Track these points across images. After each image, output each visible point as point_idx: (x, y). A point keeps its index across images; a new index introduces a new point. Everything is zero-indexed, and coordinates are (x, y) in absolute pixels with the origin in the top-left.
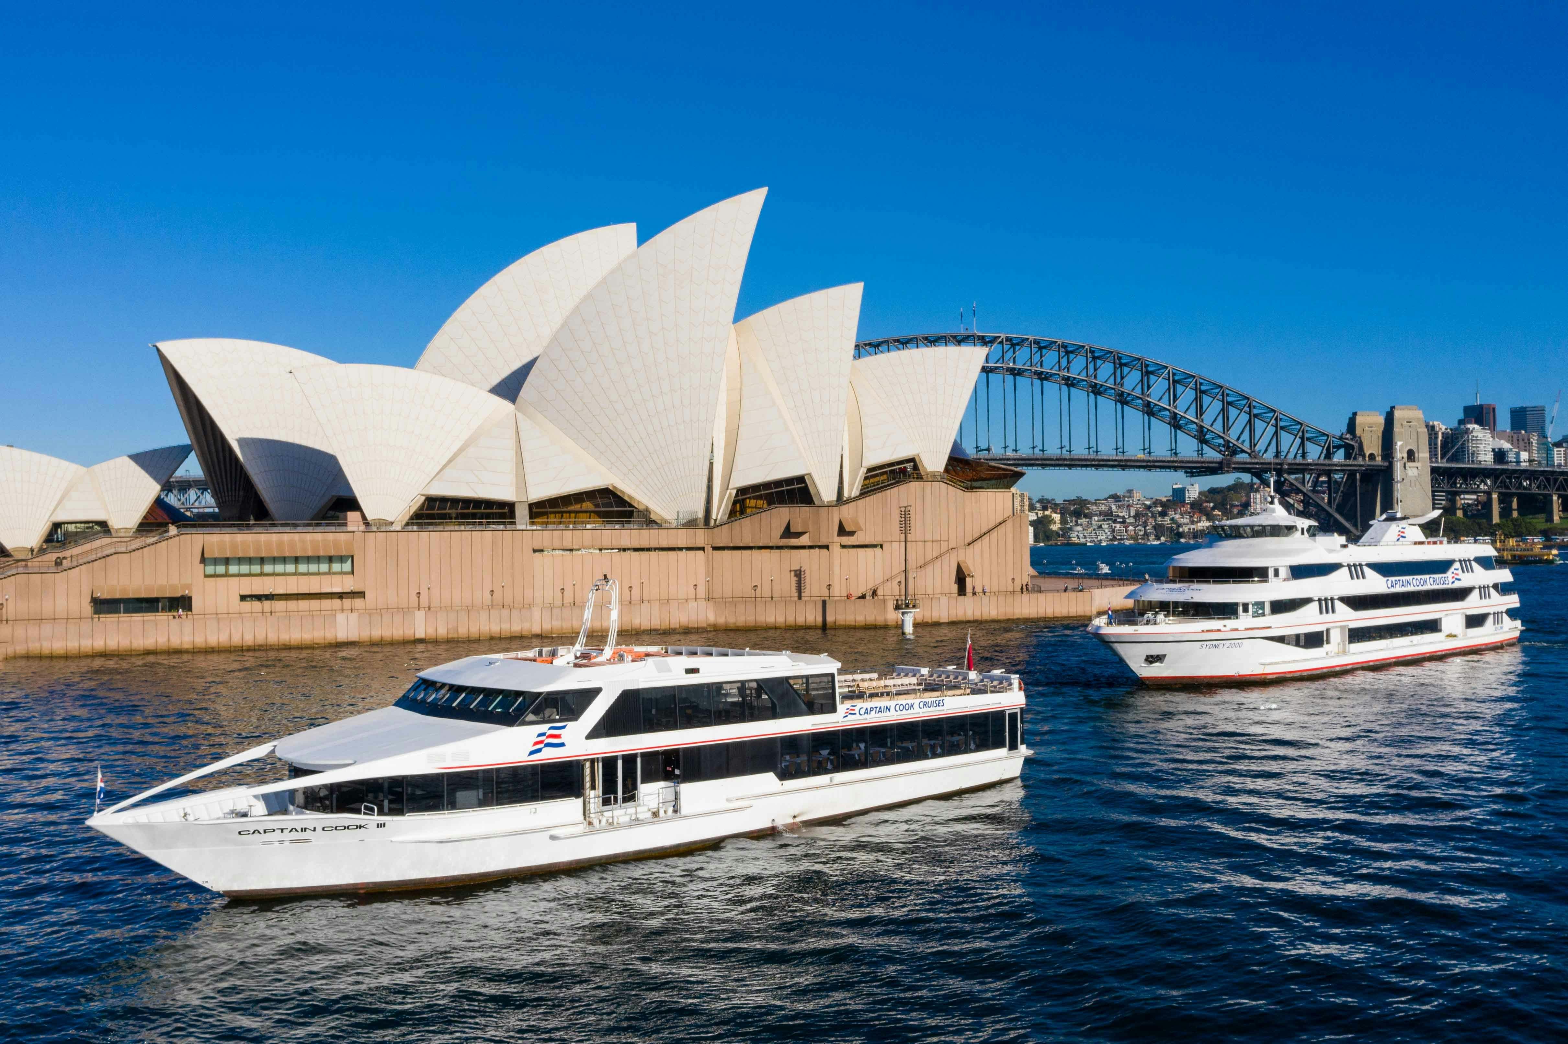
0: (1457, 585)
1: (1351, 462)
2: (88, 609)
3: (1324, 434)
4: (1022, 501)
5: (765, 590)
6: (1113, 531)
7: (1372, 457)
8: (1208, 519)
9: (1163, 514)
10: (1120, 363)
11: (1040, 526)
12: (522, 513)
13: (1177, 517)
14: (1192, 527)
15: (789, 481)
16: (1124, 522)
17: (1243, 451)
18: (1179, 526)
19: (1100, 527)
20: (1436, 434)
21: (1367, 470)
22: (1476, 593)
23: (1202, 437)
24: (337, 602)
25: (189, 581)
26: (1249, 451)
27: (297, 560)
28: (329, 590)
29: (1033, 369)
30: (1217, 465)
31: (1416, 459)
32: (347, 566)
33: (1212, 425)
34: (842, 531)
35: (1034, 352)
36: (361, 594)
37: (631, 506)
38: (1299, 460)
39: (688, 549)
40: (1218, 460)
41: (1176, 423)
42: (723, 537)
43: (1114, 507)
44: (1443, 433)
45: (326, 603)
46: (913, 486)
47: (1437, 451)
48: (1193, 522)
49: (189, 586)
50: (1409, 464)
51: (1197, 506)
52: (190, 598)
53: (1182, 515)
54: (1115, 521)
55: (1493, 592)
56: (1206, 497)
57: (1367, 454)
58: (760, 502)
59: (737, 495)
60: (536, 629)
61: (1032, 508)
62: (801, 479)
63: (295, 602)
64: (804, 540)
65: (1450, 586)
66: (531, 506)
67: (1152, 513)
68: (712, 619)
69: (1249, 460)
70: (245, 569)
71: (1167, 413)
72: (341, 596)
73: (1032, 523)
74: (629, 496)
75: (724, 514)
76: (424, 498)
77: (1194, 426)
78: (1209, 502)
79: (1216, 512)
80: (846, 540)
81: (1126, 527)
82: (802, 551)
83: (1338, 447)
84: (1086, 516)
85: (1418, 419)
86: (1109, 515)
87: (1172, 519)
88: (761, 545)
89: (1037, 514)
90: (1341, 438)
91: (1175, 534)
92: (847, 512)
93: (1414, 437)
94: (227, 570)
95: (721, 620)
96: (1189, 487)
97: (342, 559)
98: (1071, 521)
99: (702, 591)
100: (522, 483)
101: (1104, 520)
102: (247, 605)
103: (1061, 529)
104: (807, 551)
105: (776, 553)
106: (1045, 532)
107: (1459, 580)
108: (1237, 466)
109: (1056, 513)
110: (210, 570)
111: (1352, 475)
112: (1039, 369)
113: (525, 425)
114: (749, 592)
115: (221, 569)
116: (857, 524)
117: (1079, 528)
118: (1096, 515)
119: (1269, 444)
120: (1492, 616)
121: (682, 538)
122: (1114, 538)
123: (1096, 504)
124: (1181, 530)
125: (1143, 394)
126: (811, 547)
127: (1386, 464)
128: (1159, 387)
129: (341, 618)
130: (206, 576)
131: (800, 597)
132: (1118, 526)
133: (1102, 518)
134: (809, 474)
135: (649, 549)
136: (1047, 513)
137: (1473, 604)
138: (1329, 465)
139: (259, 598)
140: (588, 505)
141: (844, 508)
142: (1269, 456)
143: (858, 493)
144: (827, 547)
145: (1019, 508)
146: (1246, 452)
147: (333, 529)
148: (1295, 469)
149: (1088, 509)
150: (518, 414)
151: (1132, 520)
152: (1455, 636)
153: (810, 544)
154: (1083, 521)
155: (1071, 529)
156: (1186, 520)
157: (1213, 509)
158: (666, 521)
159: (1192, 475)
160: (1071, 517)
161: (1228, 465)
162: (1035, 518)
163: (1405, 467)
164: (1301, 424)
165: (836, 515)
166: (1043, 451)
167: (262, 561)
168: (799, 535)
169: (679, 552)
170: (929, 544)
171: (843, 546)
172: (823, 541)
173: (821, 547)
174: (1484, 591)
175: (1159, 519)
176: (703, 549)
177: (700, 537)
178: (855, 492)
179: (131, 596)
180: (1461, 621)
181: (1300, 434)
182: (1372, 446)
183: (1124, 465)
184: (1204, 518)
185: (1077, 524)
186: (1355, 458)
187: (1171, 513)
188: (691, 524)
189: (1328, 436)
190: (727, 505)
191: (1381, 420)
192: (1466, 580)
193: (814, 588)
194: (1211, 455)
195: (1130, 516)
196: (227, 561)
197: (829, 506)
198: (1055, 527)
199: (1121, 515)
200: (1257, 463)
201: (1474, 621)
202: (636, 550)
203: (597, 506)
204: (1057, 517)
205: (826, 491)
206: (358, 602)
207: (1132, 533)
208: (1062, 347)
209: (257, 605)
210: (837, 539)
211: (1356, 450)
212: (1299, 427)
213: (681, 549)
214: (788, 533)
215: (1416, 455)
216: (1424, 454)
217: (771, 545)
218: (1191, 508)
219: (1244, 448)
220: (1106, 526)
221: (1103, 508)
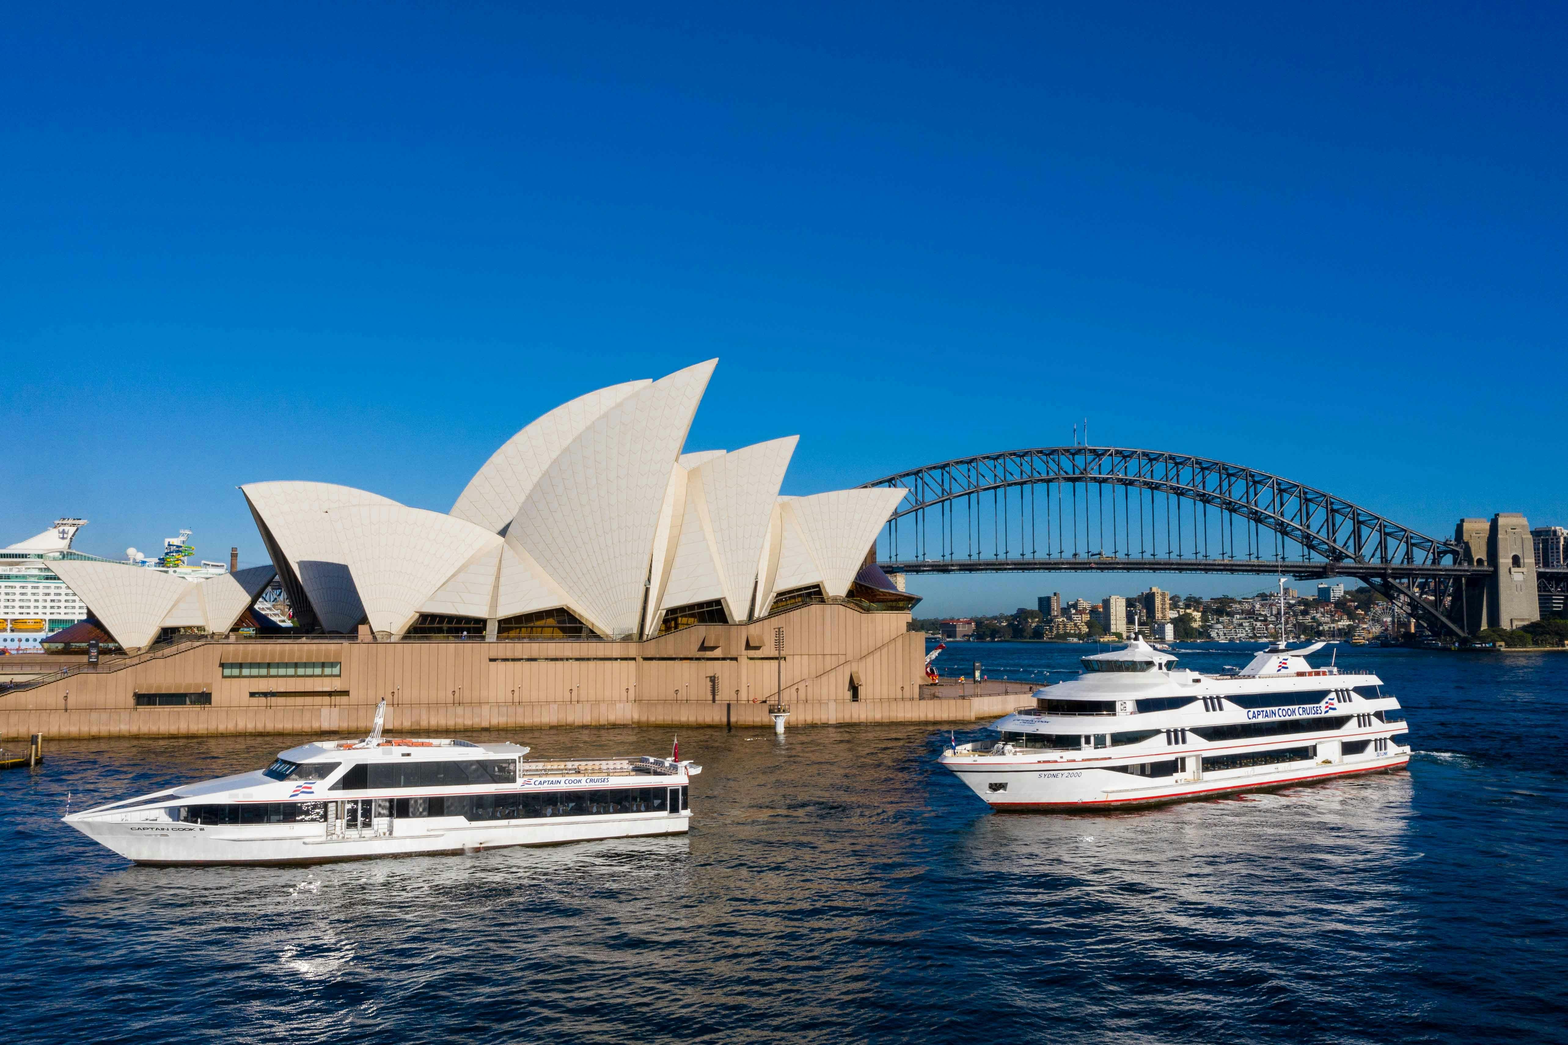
0: (1332, 713)
1: (1456, 567)
2: (131, 701)
3: (1429, 541)
4: (1163, 600)
5: (682, 695)
6: (1254, 629)
7: (1480, 561)
8: (1349, 619)
9: (1305, 613)
10: (1227, 473)
11: (1180, 624)
12: (492, 629)
13: (1318, 615)
14: (1332, 625)
15: (709, 603)
16: (1265, 620)
17: (1347, 556)
18: (1320, 624)
19: (1241, 625)
20: (1558, 538)
21: (1472, 575)
22: (1354, 721)
23: (1308, 542)
24: (326, 699)
25: (209, 681)
26: (1353, 556)
27: (296, 665)
28: (320, 689)
29: (1142, 479)
30: (1321, 570)
31: (1522, 565)
32: (336, 671)
33: (1318, 532)
34: (748, 647)
35: (1142, 465)
36: (346, 693)
37: (581, 623)
38: (1405, 565)
39: (622, 659)
40: (1323, 565)
41: (1283, 529)
42: (651, 650)
43: (1258, 606)
44: (1565, 538)
45: (318, 700)
46: (815, 609)
47: (1559, 556)
48: (1333, 621)
49: (209, 685)
50: (1513, 570)
51: (1341, 605)
52: (210, 694)
53: (1323, 615)
54: (1257, 620)
55: (1374, 720)
56: (1352, 596)
57: (1475, 559)
58: (691, 620)
59: (667, 614)
60: (485, 724)
61: (1174, 606)
62: (718, 602)
63: (293, 698)
64: (717, 653)
65: (1323, 715)
66: (500, 622)
67: (1294, 612)
68: (636, 717)
69: (1354, 565)
70: (255, 672)
71: (1272, 520)
72: (330, 694)
73: (1173, 621)
74: (580, 615)
75: (655, 630)
76: (417, 615)
77: (1299, 533)
78: (1354, 602)
79: (1360, 611)
80: (752, 653)
81: (1266, 625)
82: (716, 662)
83: (1445, 553)
84: (1228, 614)
85: (1523, 526)
86: (1251, 614)
87: (1313, 618)
88: (682, 656)
89: (1178, 612)
90: (1445, 544)
91: (1316, 633)
92: (754, 630)
93: (1519, 542)
94: (241, 672)
95: (644, 719)
96: (1334, 587)
97: (332, 665)
98: (1213, 619)
99: (632, 695)
100: (494, 604)
101: (1245, 618)
102: (255, 701)
103: (1202, 627)
104: (720, 662)
105: (694, 664)
106: (1185, 629)
107: (1334, 709)
108: (1341, 570)
109: (1198, 611)
110: (227, 672)
111: (1457, 579)
112: (1148, 480)
113: (509, 553)
114: (671, 695)
115: (236, 672)
116: (762, 641)
117: (1220, 626)
118: (1238, 613)
119: (1376, 550)
120: (1373, 743)
121: (616, 650)
122: (1255, 637)
123: (1240, 603)
124: (1321, 628)
125: (1248, 502)
126: (724, 659)
127: (1492, 569)
128: (1265, 494)
129: (325, 711)
130: (224, 677)
131: (714, 700)
132: (1259, 624)
133: (1244, 616)
134: (724, 598)
135: (588, 659)
136: (1188, 611)
137: (1351, 732)
138: (1437, 570)
139: (265, 695)
140: (551, 621)
141: (752, 627)
142: (1376, 562)
143: (767, 614)
144: (736, 659)
145: (1160, 606)
146: (1351, 557)
147: (326, 641)
148: (1399, 574)
149: (1231, 607)
150: (506, 546)
151: (1274, 619)
152: (1330, 762)
153: (721, 656)
154: (1225, 619)
155: (1211, 627)
156: (1327, 619)
157: (1357, 608)
158: (607, 636)
159: (1301, 578)
160: (1213, 615)
161: (1332, 570)
162: (1177, 616)
163: (1510, 572)
164: (1405, 531)
165: (744, 633)
166: (1154, 555)
167: (269, 666)
168: (713, 648)
169: (614, 662)
170: (828, 658)
171: (751, 659)
172: (733, 654)
173: (732, 659)
174: (1363, 719)
175: (1301, 618)
176: (634, 659)
177: (632, 649)
178: (764, 613)
179: (163, 692)
180: (1337, 748)
181: (1405, 539)
182: (1479, 552)
183: (1232, 569)
184: (1345, 617)
185: (1218, 622)
186: (1460, 564)
187: (1313, 612)
188: (627, 639)
189: (1432, 542)
190: (657, 623)
191: (1487, 526)
192: (1342, 709)
193: (725, 694)
194: (1318, 559)
195: (1272, 615)
196: (241, 666)
197: (741, 624)
198: (1195, 625)
199: (1263, 613)
200: (1361, 568)
201: (1352, 748)
202: (577, 659)
203: (559, 622)
204: (1197, 615)
205: (738, 611)
206: (344, 699)
207: (1273, 631)
208: (1170, 459)
209: (263, 700)
210: (744, 652)
211: (1461, 555)
212: (1403, 533)
213: (616, 659)
214: (703, 648)
215: (1522, 561)
216: (1529, 560)
217: (690, 656)
218: (1335, 607)
219: (1349, 554)
220: (1247, 624)
221: (1247, 606)
